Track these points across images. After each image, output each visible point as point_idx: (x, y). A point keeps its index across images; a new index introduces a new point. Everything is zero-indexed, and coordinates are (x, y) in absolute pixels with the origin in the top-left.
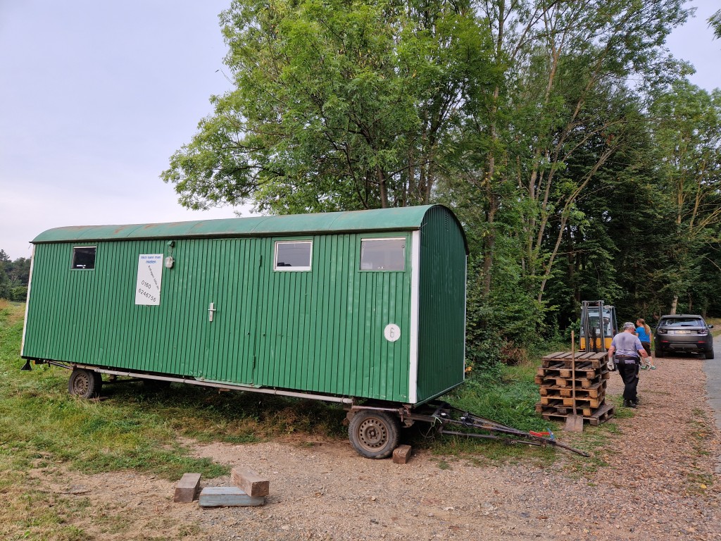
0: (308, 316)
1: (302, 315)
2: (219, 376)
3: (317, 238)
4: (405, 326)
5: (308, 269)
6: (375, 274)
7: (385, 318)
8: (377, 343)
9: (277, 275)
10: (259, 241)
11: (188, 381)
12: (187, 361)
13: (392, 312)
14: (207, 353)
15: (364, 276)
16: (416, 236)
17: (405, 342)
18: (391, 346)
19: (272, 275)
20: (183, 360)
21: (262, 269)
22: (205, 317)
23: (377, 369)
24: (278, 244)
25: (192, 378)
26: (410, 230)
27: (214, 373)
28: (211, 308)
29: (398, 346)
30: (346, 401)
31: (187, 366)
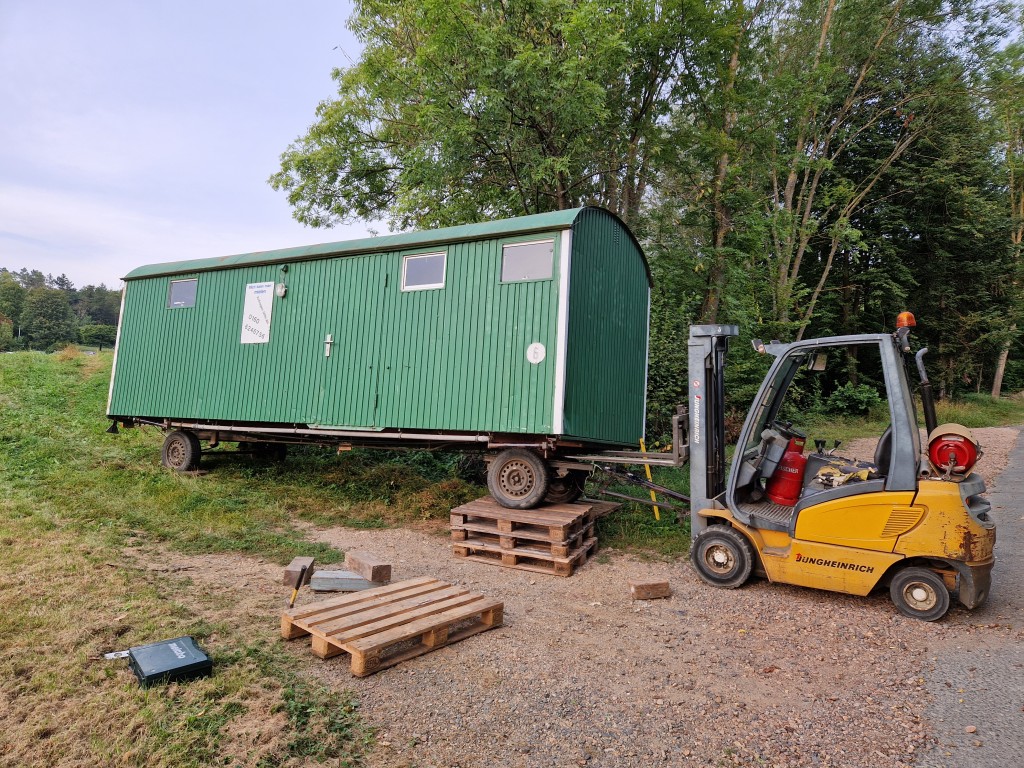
0: (439, 341)
1: (433, 341)
2: (335, 420)
3: (452, 248)
4: (551, 345)
5: (441, 285)
6: (518, 286)
7: (528, 337)
8: (519, 365)
9: (405, 295)
10: (385, 256)
11: (299, 431)
12: (299, 406)
13: (536, 329)
14: (322, 393)
15: (505, 288)
16: (566, 236)
17: (550, 362)
18: (534, 369)
19: (399, 295)
20: (294, 405)
21: (388, 290)
22: (321, 351)
23: (518, 397)
24: (405, 261)
25: (304, 426)
26: (559, 229)
27: (330, 417)
28: (328, 339)
29: (542, 368)
30: (482, 439)
31: (299, 411)
